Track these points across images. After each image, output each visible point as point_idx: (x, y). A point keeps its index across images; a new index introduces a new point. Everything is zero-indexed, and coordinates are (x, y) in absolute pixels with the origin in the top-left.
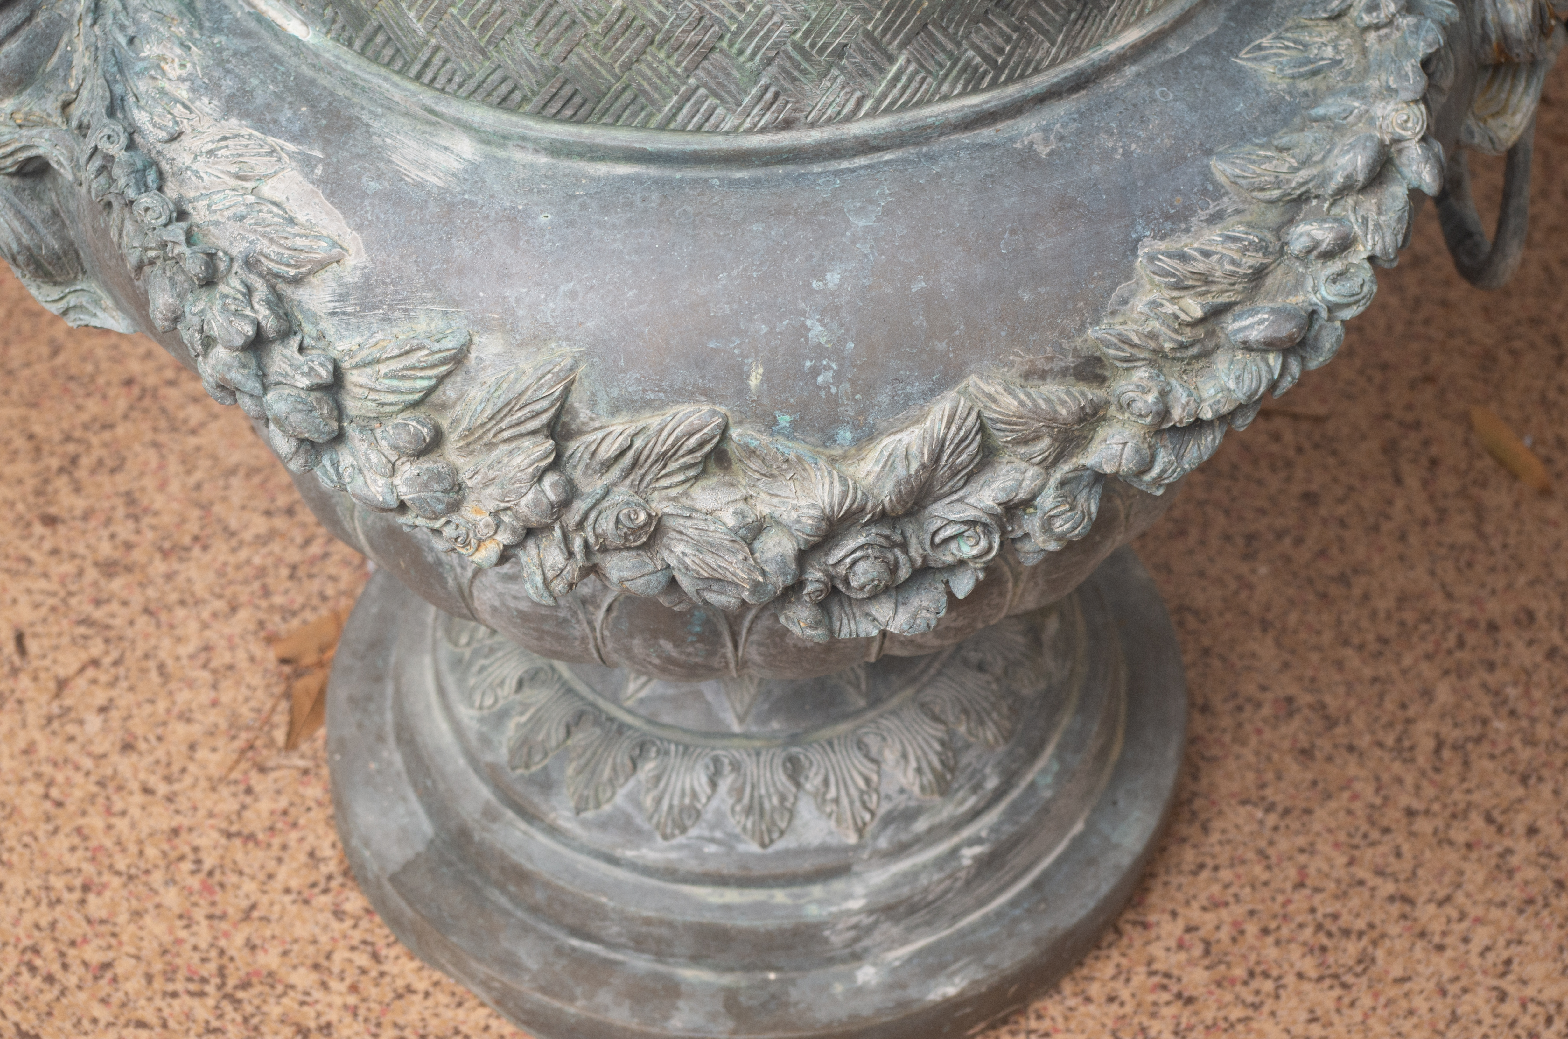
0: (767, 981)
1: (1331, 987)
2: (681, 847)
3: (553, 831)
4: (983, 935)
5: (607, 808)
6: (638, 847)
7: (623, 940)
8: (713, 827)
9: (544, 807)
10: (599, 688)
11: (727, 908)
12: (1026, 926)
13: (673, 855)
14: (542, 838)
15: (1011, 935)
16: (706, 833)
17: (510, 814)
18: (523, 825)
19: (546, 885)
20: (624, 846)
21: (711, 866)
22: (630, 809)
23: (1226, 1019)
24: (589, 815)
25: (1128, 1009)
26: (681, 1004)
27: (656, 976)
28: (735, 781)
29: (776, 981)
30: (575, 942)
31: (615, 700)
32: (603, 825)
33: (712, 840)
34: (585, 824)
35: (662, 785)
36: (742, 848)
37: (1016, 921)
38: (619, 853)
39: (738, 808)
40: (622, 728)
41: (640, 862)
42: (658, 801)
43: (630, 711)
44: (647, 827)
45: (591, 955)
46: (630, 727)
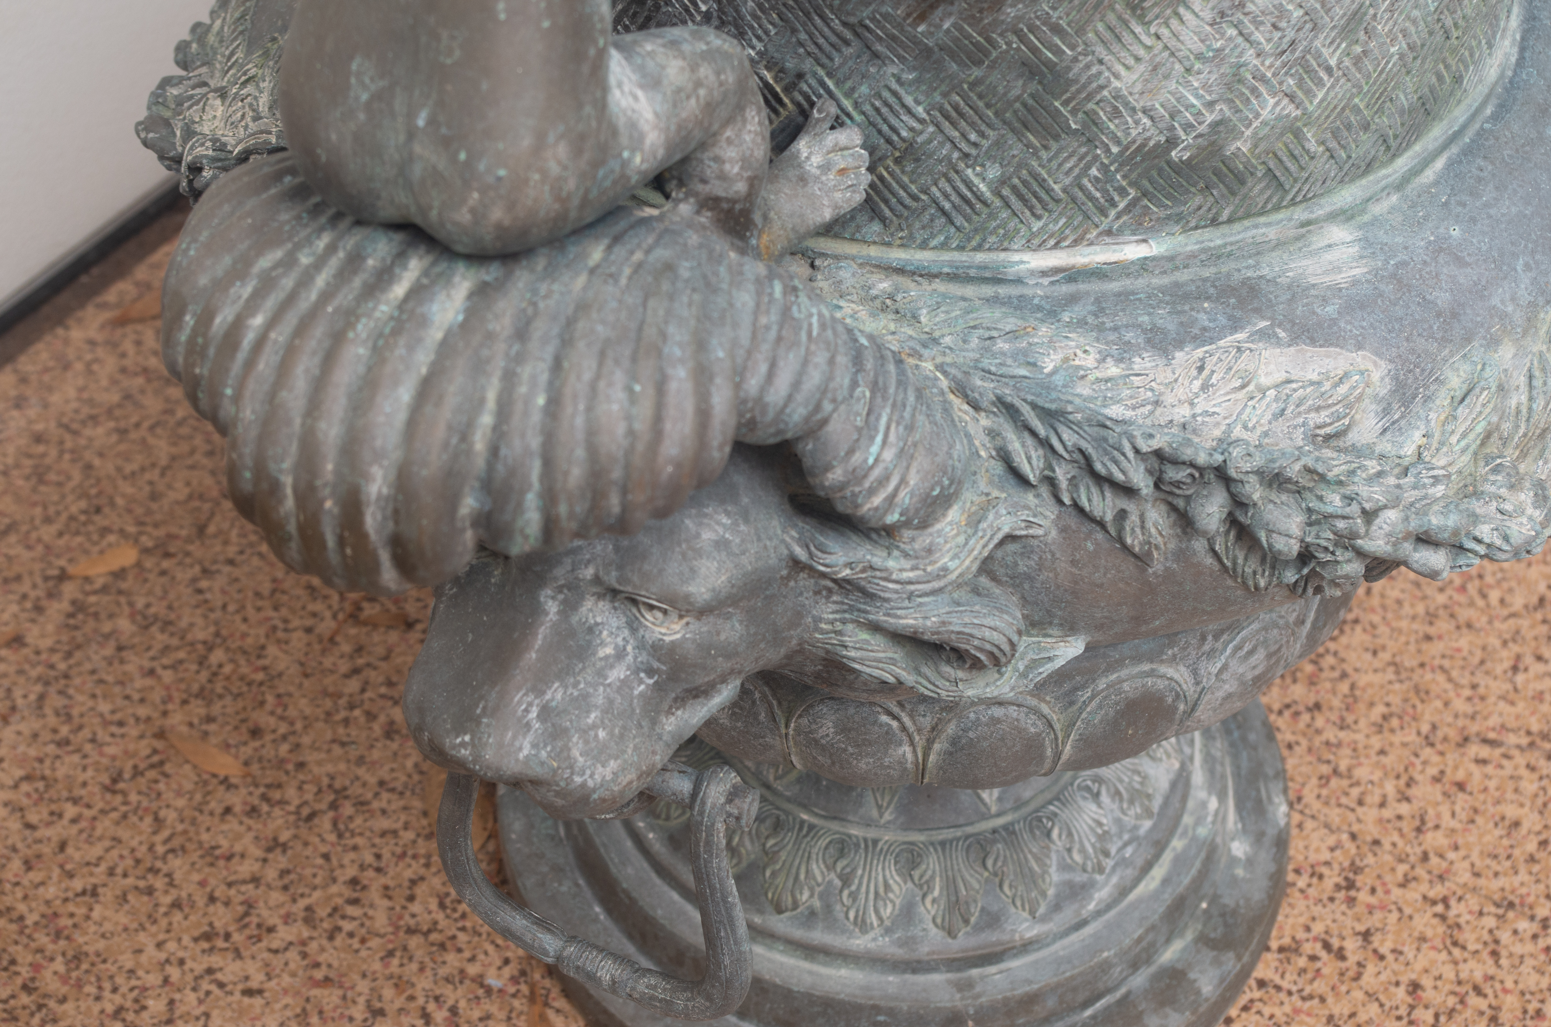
0: (1206, 911)
1: (1353, 629)
2: (1114, 869)
3: (1026, 947)
4: (1245, 763)
5: (1051, 892)
6: (1091, 898)
7: (1125, 974)
8: (1120, 837)
9: (1005, 937)
10: (962, 821)
11: (1166, 881)
12: (1252, 737)
13: (1115, 880)
14: (1014, 964)
15: (1255, 748)
16: (1120, 844)
17: (975, 972)
18: (992, 969)
19: (1054, 989)
20: (1083, 907)
21: (1139, 862)
22: (1067, 876)
23: (1345, 696)
24: (1042, 910)
25: (1304, 743)
26: (1192, 976)
27: (1157, 977)
28: (1108, 790)
29: (1209, 904)
30: (1089, 1012)
31: (986, 816)
32: (1057, 907)
33: (1126, 845)
34: (1044, 919)
35: (1076, 837)
36: (1142, 832)
37: (1244, 739)
38: (1084, 913)
39: (1125, 806)
40: (1008, 829)
41: (1102, 906)
42: (1083, 850)
43: (999, 815)
44: (1085, 877)
45: (1107, 1008)
46: (1012, 824)
